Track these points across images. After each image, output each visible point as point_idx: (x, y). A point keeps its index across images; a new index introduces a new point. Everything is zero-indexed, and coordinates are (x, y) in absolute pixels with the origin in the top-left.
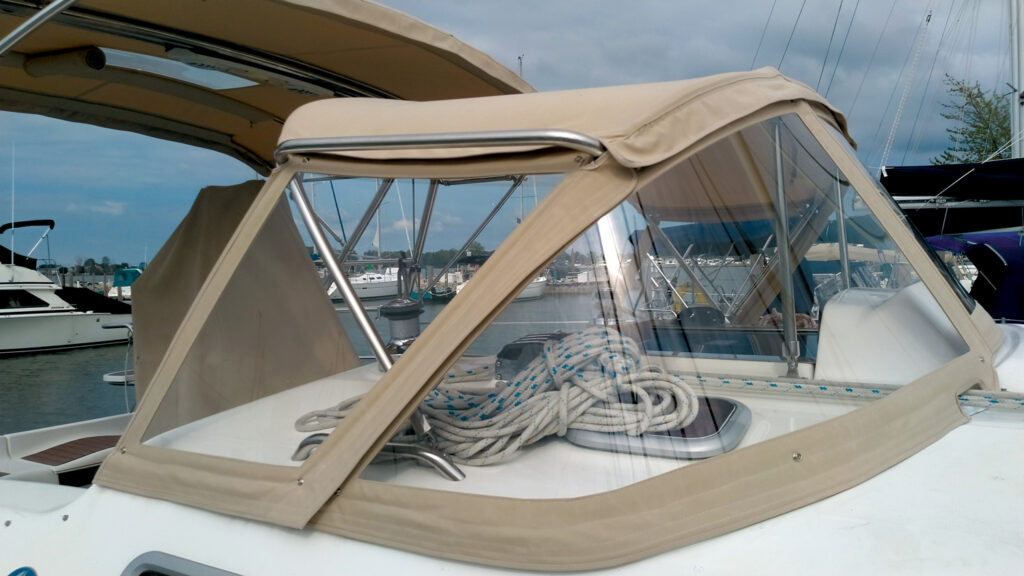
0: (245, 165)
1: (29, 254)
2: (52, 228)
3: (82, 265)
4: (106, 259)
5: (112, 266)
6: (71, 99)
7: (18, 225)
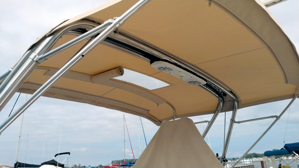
0: (152, 122)
1: (62, 163)
2: (69, 155)
3: (73, 166)
4: (80, 165)
5: (81, 167)
6: (99, 97)
7: (60, 154)
